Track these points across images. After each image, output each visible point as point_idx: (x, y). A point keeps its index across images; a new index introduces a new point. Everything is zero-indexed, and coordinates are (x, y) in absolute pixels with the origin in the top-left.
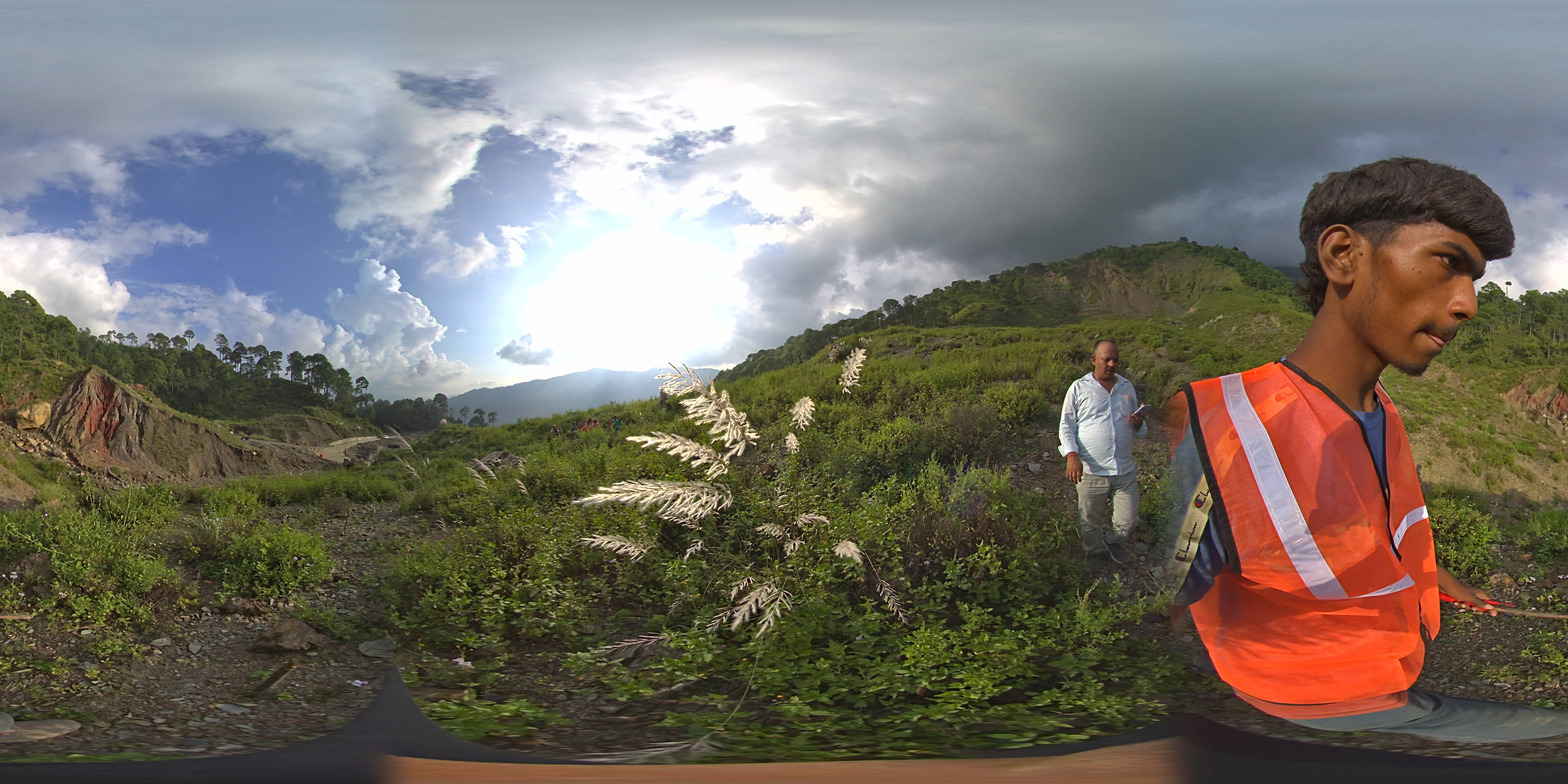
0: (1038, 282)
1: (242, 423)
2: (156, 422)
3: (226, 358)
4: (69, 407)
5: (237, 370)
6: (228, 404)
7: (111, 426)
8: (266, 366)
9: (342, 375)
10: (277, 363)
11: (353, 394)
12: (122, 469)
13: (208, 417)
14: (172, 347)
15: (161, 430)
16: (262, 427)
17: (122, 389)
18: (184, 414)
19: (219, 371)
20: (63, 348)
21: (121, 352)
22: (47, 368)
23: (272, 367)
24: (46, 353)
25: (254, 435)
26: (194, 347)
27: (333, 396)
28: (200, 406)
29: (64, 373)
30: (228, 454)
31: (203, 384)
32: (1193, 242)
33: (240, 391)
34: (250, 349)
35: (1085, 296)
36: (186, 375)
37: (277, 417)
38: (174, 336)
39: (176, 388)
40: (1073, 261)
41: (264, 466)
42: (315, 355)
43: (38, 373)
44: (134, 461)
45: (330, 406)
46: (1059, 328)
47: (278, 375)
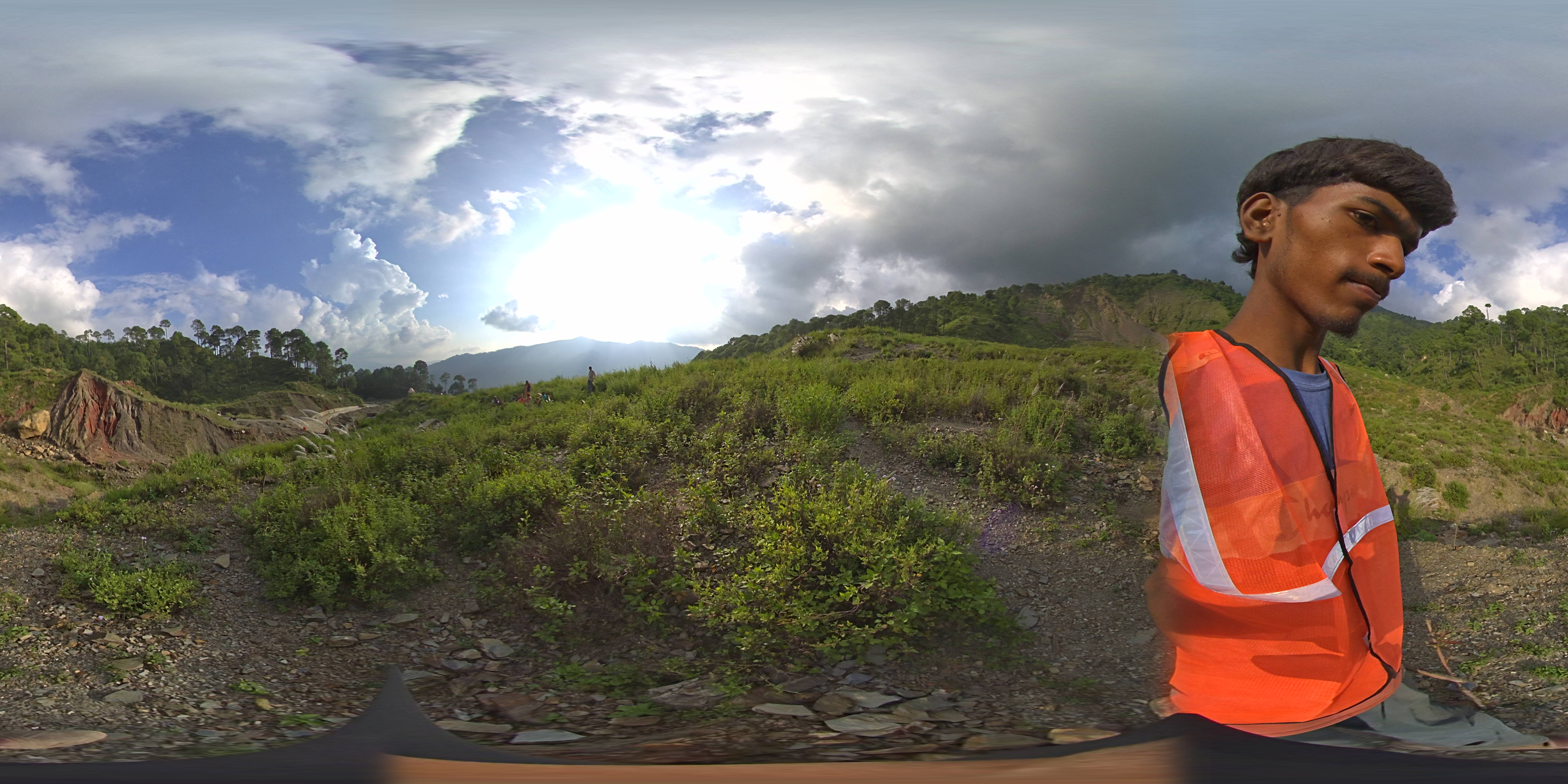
0: (1033, 303)
1: (229, 405)
3: (204, 343)
4: (66, 412)
5: (217, 352)
6: (212, 387)
7: (110, 424)
8: (245, 346)
9: (321, 347)
10: (256, 341)
11: (333, 366)
13: (197, 403)
14: (149, 338)
15: (156, 421)
16: (248, 406)
17: (114, 388)
18: (175, 403)
19: (199, 357)
20: (47, 355)
21: (99, 350)
22: (37, 377)
23: (251, 347)
24: (33, 363)
25: (241, 415)
26: (171, 335)
27: (314, 369)
28: (186, 393)
29: (55, 379)
30: (220, 435)
31: (186, 371)
32: (1183, 275)
33: (222, 374)
34: (227, 331)
35: (1076, 321)
36: (167, 365)
37: (260, 396)
38: (151, 327)
39: (159, 378)
40: (1068, 286)
42: (294, 331)
43: (29, 383)
45: (311, 379)
46: (1046, 350)
47: (257, 353)
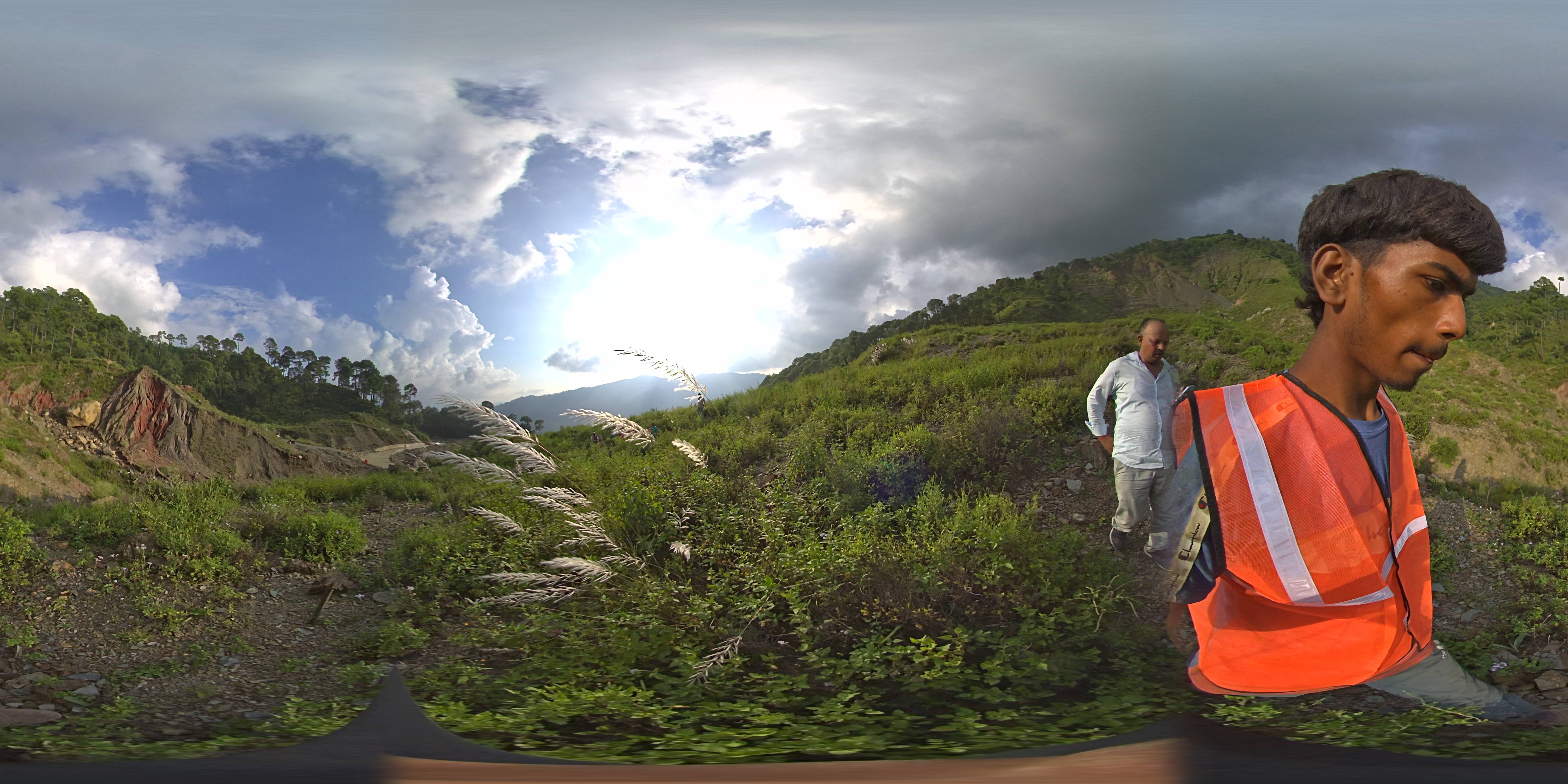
0: (1083, 278)
1: (288, 427)
2: (205, 423)
3: (274, 362)
4: (119, 406)
5: (285, 374)
6: (275, 408)
7: (160, 426)
8: (313, 371)
9: (389, 381)
10: (325, 368)
11: (401, 401)
12: (169, 469)
13: (255, 420)
14: (221, 349)
15: (209, 431)
16: (308, 431)
17: (172, 390)
18: (233, 417)
19: (267, 375)
20: (114, 348)
21: (170, 353)
22: (98, 367)
23: (319, 373)
24: (97, 352)
25: (300, 439)
26: (243, 349)
27: (380, 402)
28: (248, 409)
29: (115, 372)
30: (274, 457)
31: (251, 387)
32: (1239, 234)
33: (288, 396)
34: (299, 353)
35: (1130, 290)
36: (234, 378)
37: (323, 422)
38: (224, 338)
39: (224, 390)
40: (1117, 256)
41: (309, 469)
42: (363, 362)
43: (88, 371)
44: (181, 462)
45: (376, 411)
46: (1104, 323)
47: (325, 380)
